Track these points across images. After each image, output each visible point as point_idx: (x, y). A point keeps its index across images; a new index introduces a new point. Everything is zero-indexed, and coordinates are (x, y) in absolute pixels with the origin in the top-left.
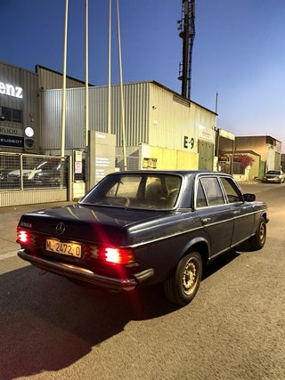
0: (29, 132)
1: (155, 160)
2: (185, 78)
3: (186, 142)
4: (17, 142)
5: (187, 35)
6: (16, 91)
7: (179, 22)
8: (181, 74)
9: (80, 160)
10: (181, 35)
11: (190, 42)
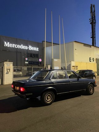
0: (40, 60)
1: (77, 67)
2: (93, 37)
3: (90, 60)
4: (37, 63)
5: (93, 23)
6: (37, 49)
7: (90, 19)
8: (92, 36)
9: (50, 67)
10: (91, 23)
11: (94, 25)
